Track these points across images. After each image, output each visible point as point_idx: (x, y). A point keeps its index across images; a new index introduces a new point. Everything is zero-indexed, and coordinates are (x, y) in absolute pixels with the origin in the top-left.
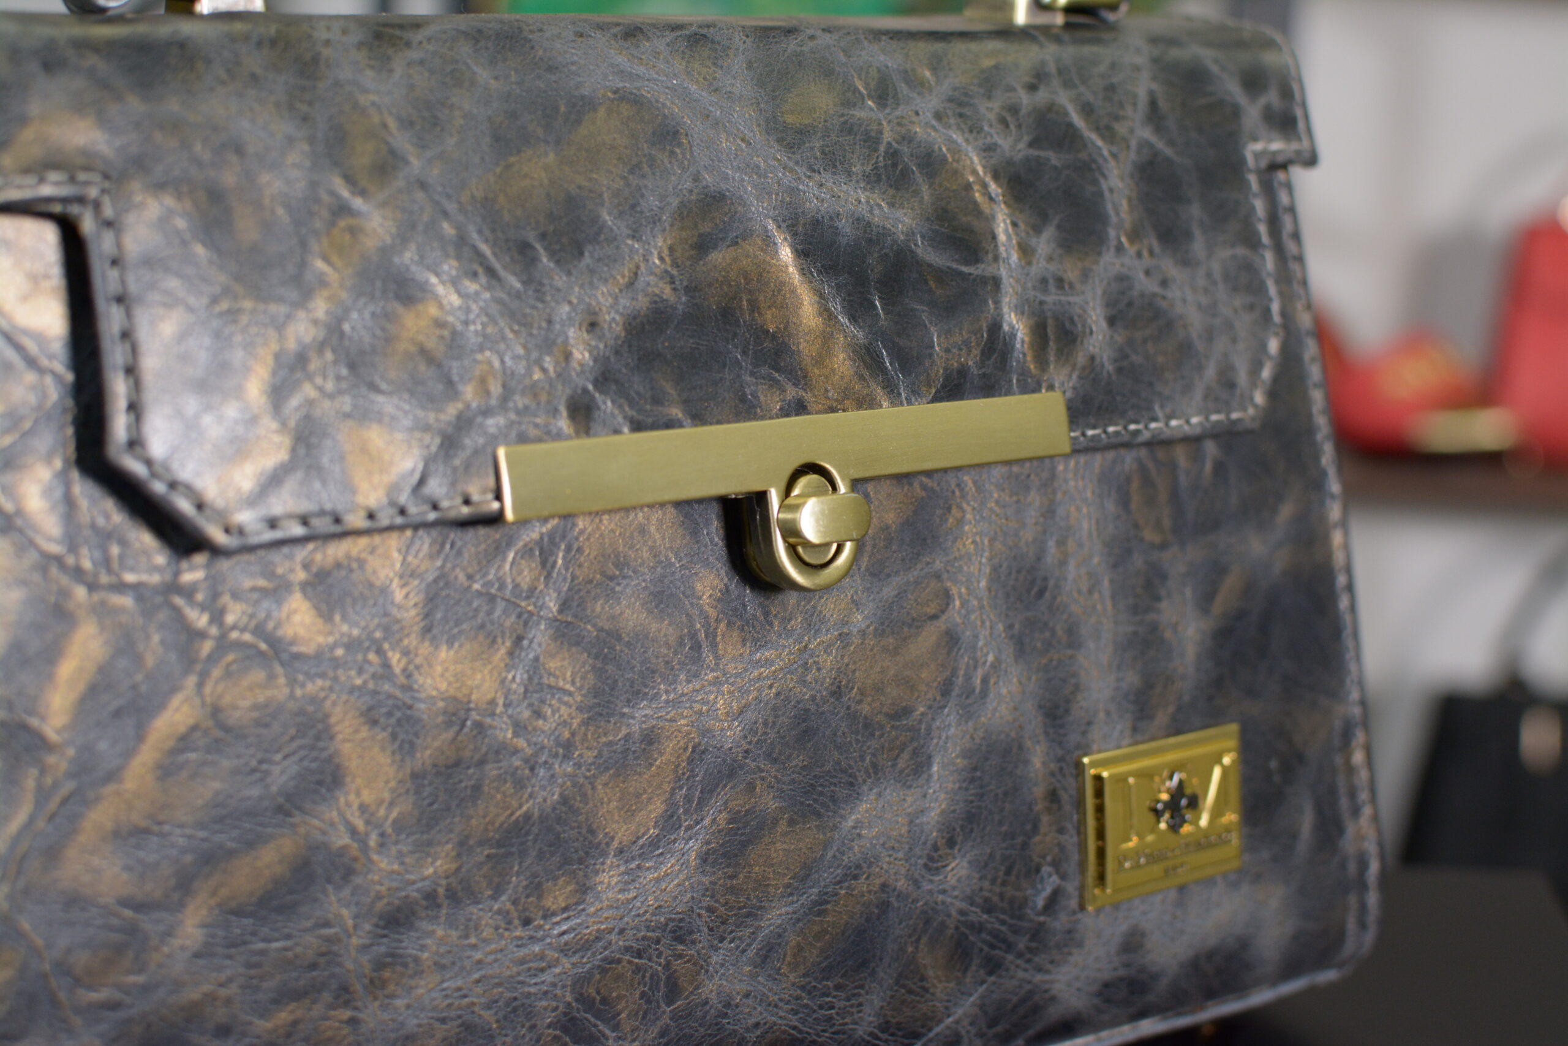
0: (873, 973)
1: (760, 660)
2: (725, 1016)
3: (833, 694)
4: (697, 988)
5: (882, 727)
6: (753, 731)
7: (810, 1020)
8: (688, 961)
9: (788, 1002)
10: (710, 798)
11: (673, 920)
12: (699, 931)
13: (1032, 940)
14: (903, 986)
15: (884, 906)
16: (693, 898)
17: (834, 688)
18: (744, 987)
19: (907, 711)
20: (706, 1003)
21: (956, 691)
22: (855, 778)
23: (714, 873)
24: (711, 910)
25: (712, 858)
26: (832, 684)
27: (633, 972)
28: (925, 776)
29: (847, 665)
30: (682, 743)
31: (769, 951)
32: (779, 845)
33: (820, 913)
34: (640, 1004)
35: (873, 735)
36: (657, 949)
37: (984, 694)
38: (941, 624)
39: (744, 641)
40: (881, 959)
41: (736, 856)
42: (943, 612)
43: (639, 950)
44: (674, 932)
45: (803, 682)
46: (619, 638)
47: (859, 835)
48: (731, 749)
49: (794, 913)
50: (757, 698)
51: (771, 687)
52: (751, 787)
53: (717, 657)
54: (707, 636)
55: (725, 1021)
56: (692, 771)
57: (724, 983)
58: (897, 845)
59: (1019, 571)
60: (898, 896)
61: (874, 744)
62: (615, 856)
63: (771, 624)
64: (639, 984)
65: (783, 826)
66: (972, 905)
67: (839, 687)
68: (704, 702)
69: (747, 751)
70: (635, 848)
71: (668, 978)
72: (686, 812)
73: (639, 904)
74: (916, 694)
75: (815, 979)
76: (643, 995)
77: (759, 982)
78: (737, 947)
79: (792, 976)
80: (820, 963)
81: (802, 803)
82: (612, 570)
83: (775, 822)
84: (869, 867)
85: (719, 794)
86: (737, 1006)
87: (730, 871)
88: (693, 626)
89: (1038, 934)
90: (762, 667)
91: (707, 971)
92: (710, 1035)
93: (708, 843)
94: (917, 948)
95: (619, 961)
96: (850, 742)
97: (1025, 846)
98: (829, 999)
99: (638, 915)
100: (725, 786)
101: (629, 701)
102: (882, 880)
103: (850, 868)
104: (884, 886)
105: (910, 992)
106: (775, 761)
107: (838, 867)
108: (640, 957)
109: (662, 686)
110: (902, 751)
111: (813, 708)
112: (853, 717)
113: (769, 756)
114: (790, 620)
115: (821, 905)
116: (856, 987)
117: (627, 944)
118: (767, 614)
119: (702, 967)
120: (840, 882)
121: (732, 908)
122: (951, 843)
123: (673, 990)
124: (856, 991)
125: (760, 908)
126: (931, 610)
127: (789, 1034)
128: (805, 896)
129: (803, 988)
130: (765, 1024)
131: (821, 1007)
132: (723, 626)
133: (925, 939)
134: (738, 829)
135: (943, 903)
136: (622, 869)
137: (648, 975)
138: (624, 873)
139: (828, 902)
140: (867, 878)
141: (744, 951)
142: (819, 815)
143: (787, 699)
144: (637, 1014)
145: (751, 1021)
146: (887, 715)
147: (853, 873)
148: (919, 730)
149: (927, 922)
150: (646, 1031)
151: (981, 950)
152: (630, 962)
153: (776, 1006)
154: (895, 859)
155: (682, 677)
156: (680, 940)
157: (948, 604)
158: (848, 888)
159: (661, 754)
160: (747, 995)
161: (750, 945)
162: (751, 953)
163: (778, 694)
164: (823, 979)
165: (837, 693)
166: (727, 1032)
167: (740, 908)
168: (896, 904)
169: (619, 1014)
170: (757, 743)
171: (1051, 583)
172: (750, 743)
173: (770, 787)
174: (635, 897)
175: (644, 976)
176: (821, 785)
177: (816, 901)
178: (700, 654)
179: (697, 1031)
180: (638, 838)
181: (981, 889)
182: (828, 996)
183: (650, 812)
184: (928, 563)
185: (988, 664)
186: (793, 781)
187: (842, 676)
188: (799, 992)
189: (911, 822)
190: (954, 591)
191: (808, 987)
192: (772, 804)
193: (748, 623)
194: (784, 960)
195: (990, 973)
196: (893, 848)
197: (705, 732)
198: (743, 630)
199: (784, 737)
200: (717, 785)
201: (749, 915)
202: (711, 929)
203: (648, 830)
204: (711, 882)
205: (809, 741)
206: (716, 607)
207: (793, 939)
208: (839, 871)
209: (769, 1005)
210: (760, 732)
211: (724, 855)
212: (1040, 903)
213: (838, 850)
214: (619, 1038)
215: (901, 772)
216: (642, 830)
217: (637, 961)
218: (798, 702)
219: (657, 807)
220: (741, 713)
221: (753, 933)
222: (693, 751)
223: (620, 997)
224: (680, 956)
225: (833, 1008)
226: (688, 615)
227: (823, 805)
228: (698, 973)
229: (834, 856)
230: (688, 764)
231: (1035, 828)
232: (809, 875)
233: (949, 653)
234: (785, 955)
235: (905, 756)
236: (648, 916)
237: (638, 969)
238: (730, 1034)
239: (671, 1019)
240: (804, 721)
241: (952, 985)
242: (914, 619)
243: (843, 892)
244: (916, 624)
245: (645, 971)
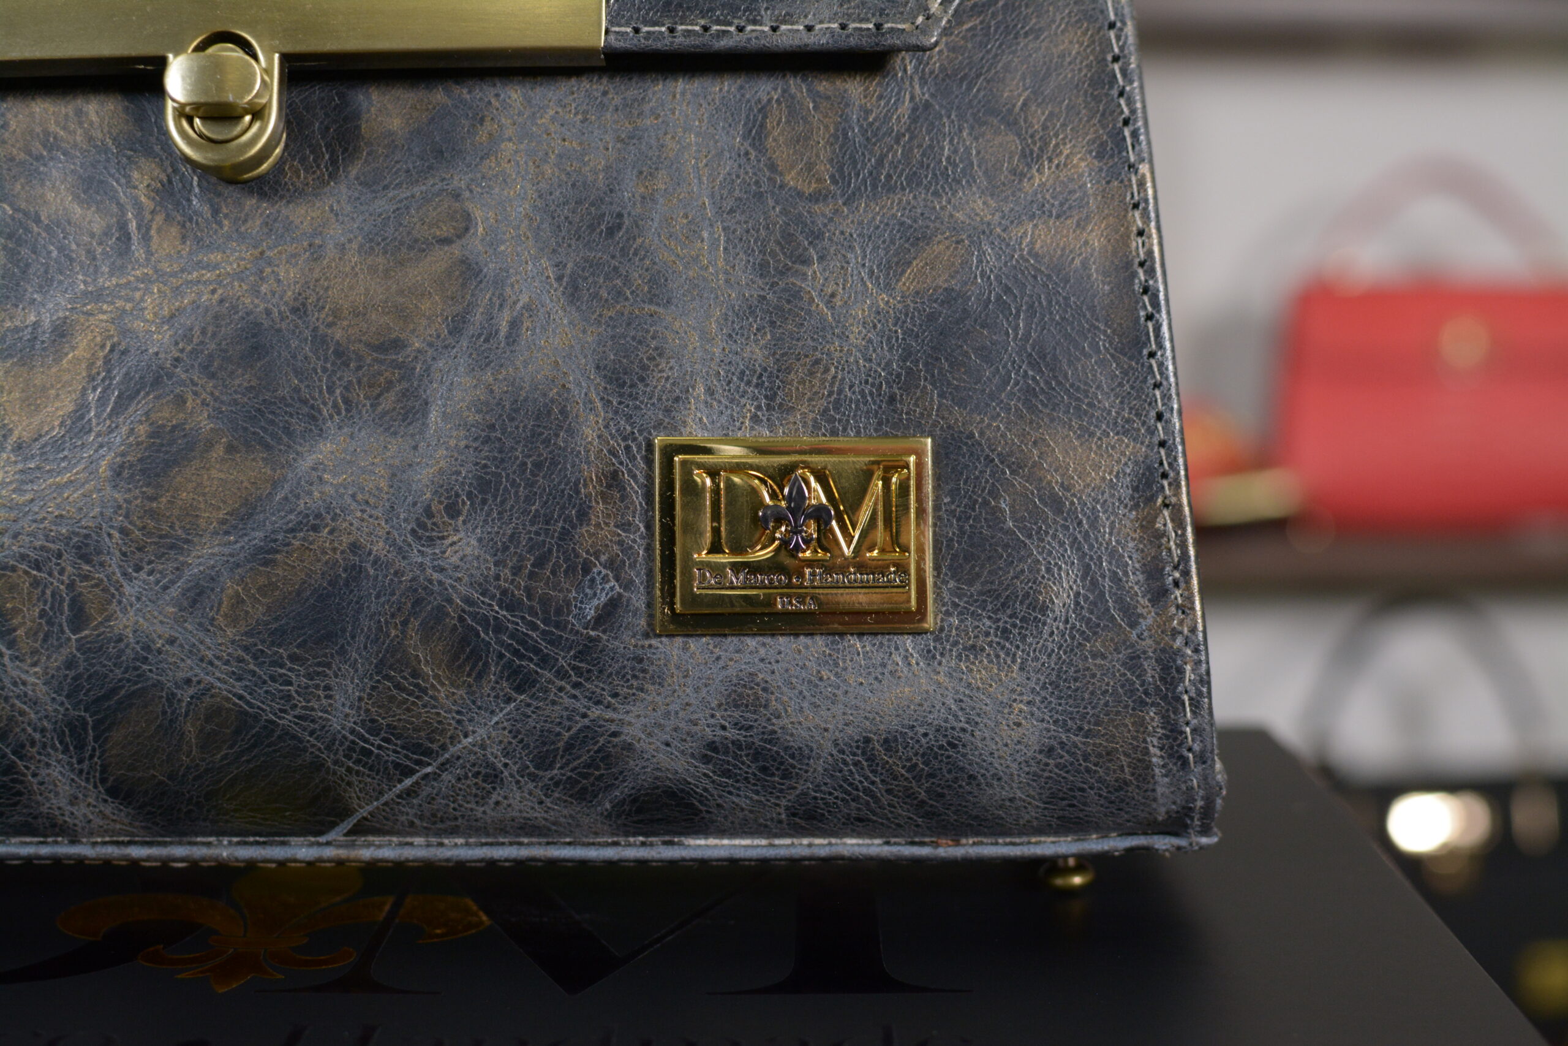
0: (342, 652)
1: (200, 262)
2: (145, 660)
3: (295, 310)
4: (108, 619)
5: (360, 358)
6: (187, 337)
7: (261, 692)
8: (96, 585)
9: (227, 663)
10: (129, 405)
11: (77, 534)
12: (109, 553)
13: (578, 656)
14: (387, 677)
15: (356, 572)
16: (102, 514)
17: (297, 304)
18: (166, 631)
19: (397, 345)
20: (120, 640)
21: (471, 330)
22: (320, 412)
23: (130, 490)
24: (123, 531)
25: (126, 473)
26: (296, 299)
27: (31, 585)
28: (418, 424)
29: (317, 280)
30: (99, 339)
31: (200, 594)
32: (214, 473)
33: (266, 563)
34: (40, 624)
35: (348, 366)
36: (58, 564)
37: (512, 338)
38: (456, 250)
39: (184, 238)
40: (353, 637)
41: (158, 475)
42: (459, 237)
43: (36, 560)
44: (79, 548)
45: (255, 291)
46: (38, 220)
47: (320, 478)
48: (157, 354)
49: (231, 555)
50: (194, 302)
51: (213, 292)
52: (180, 401)
53: (149, 253)
54: (139, 228)
55: (145, 667)
56: (109, 371)
57: (141, 620)
58: (372, 501)
59: (579, 202)
60: (375, 562)
61: (348, 376)
62: (13, 450)
63: (220, 224)
64: (39, 600)
65: (219, 451)
66: (483, 594)
67: (304, 305)
68: (129, 300)
69: (177, 360)
70: (38, 445)
71: (73, 601)
72: (98, 416)
73: (36, 509)
74: (411, 326)
75: (263, 642)
76: (43, 614)
77: (185, 629)
78: (158, 582)
79: (230, 632)
80: (267, 623)
81: (245, 429)
82: (37, 147)
83: (210, 445)
84: (333, 520)
85: (139, 402)
86: (159, 652)
87: (150, 491)
88: (124, 214)
89: (587, 650)
90: (203, 268)
91: (120, 602)
92: (129, 681)
93: (123, 455)
94: (403, 632)
95: (14, 569)
96: (315, 370)
97: (565, 535)
98: (283, 671)
99: (35, 521)
100: (148, 394)
101: (41, 287)
102: (352, 539)
103: (307, 516)
104: (355, 547)
105: (399, 687)
106: (213, 376)
107: (291, 511)
108: (39, 569)
109: (80, 277)
110: (388, 390)
111: (266, 323)
112: (320, 341)
113: (205, 368)
114: (245, 221)
115: (268, 552)
116: (319, 664)
117: (22, 550)
118: (216, 212)
119: (113, 596)
120: (292, 530)
121: (150, 534)
122: (453, 511)
123: (79, 619)
124: (320, 669)
125: (187, 541)
126: (445, 231)
127: (235, 704)
128: (246, 539)
129: (246, 649)
130: (199, 682)
131: (273, 679)
132: (159, 219)
133: (415, 623)
134: (163, 445)
135: (440, 583)
136: (20, 466)
137: (48, 592)
138: (22, 471)
139: (277, 552)
140: (331, 532)
141: (165, 588)
142: (268, 447)
143: (234, 308)
144: (36, 634)
145: (181, 675)
146: (368, 345)
147: (313, 523)
148: (414, 369)
149: (418, 602)
150: (49, 657)
151: (501, 656)
152: (26, 573)
153: (211, 663)
154: (371, 516)
155: (105, 269)
156: (86, 558)
157: (467, 229)
158: (304, 539)
159: (73, 348)
160: (172, 641)
161: (173, 582)
162: (174, 592)
163: (221, 301)
164: (273, 643)
165: (300, 309)
166: (150, 683)
167: (161, 537)
168: (372, 572)
169: (15, 630)
170: (191, 352)
171: (627, 222)
172: (182, 351)
173: (204, 403)
174: (32, 500)
175: (43, 593)
176: (273, 413)
177: (261, 548)
178: (128, 248)
179: (111, 671)
180: (40, 436)
181: (497, 577)
182: (282, 666)
183: (57, 409)
184: (443, 180)
185: (520, 304)
186: (235, 402)
187: (308, 292)
188: (240, 652)
189: (394, 475)
190: (478, 214)
191: (253, 650)
192: (204, 422)
193: (191, 220)
194: (218, 610)
195: (519, 689)
196: (367, 502)
197: (124, 332)
198: (184, 226)
199: (226, 351)
200: (138, 392)
201: (172, 547)
202: (124, 554)
203: (53, 428)
204: (125, 500)
205: (259, 359)
206: (154, 199)
207: (230, 586)
208: (293, 517)
209: (202, 660)
210: (195, 340)
211: (143, 471)
212: (591, 613)
213: (291, 492)
214: (17, 658)
215: (385, 413)
216: (46, 429)
217: (35, 572)
218: (248, 314)
219: (67, 405)
220: (172, 316)
221: (177, 569)
222: (112, 350)
223: (16, 611)
224: (86, 578)
225: (290, 684)
226: (118, 204)
227: (273, 435)
228: (109, 603)
229: (286, 498)
230: (105, 363)
231: (583, 515)
232: (251, 515)
233: (464, 285)
234: (220, 604)
235: (391, 396)
236: (46, 523)
237: (36, 583)
238: (154, 685)
239: (78, 650)
240: (254, 336)
241: (461, 692)
242: (416, 241)
243: (297, 543)
244: (420, 247)
245: (46, 586)
